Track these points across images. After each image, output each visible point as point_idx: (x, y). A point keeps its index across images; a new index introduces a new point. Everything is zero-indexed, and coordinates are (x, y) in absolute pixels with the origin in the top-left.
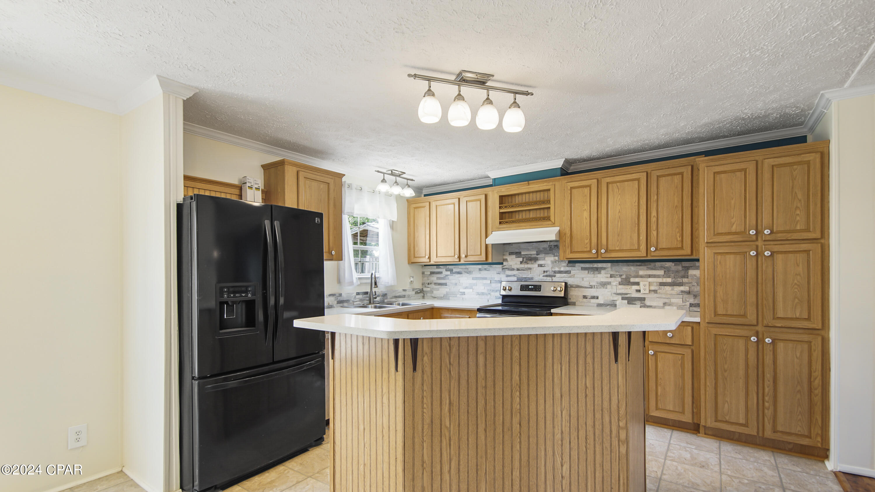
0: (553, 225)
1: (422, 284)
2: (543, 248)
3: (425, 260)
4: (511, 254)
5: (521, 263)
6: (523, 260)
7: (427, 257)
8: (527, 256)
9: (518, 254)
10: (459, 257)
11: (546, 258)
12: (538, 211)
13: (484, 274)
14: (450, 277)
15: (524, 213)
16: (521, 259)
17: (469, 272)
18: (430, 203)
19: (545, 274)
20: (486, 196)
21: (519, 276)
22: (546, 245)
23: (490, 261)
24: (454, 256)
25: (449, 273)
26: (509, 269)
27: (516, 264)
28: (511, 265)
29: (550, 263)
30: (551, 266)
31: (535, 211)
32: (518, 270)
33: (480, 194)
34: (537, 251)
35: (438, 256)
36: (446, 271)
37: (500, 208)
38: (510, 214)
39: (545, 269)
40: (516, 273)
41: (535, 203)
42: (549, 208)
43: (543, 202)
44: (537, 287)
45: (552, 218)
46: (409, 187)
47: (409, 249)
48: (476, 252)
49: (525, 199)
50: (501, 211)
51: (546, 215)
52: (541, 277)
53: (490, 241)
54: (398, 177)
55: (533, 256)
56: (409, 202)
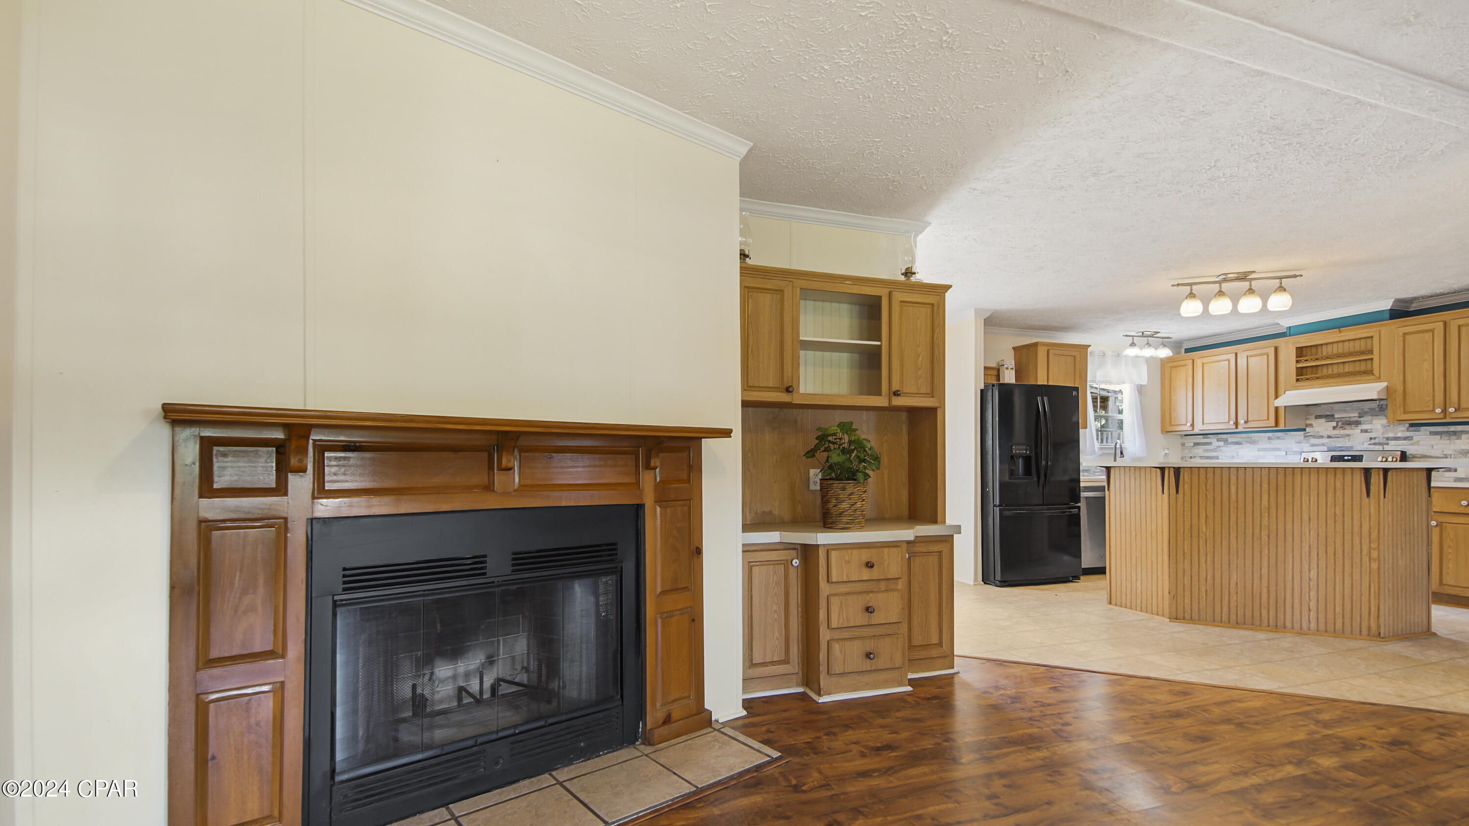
0: (1378, 380)
1: (1182, 459)
2: (1369, 409)
3: (1188, 427)
4: (1318, 417)
5: (1334, 428)
6: (1337, 425)
7: (1189, 424)
8: (1343, 420)
9: (1330, 417)
10: (1236, 424)
11: (1374, 422)
12: (1357, 364)
13: (1276, 443)
14: (1224, 449)
15: (1335, 367)
16: (1334, 424)
17: (1253, 442)
18: (1193, 361)
19: (1373, 441)
20: (1276, 349)
21: (1330, 446)
22: (1373, 405)
23: (1281, 427)
24: (1229, 422)
25: (1222, 443)
26: (1314, 437)
27: (1326, 430)
28: (1318, 432)
29: (1379, 427)
30: (1381, 431)
31: (1351, 364)
32: (1329, 437)
33: (1268, 347)
34: (1359, 413)
35: (1205, 422)
36: (1217, 441)
37: (1297, 362)
38: (1315, 369)
39: (1372, 435)
40: (1325, 441)
41: (1351, 354)
42: (1372, 359)
43: (1362, 353)
44: (1357, 458)
45: (1376, 372)
46: (1165, 346)
47: (1163, 416)
48: (1261, 416)
49: (1336, 349)
50: (1299, 365)
51: (1369, 367)
52: (1366, 446)
53: (1281, 402)
54: (1150, 338)
55: (1352, 419)
56: (1164, 362)
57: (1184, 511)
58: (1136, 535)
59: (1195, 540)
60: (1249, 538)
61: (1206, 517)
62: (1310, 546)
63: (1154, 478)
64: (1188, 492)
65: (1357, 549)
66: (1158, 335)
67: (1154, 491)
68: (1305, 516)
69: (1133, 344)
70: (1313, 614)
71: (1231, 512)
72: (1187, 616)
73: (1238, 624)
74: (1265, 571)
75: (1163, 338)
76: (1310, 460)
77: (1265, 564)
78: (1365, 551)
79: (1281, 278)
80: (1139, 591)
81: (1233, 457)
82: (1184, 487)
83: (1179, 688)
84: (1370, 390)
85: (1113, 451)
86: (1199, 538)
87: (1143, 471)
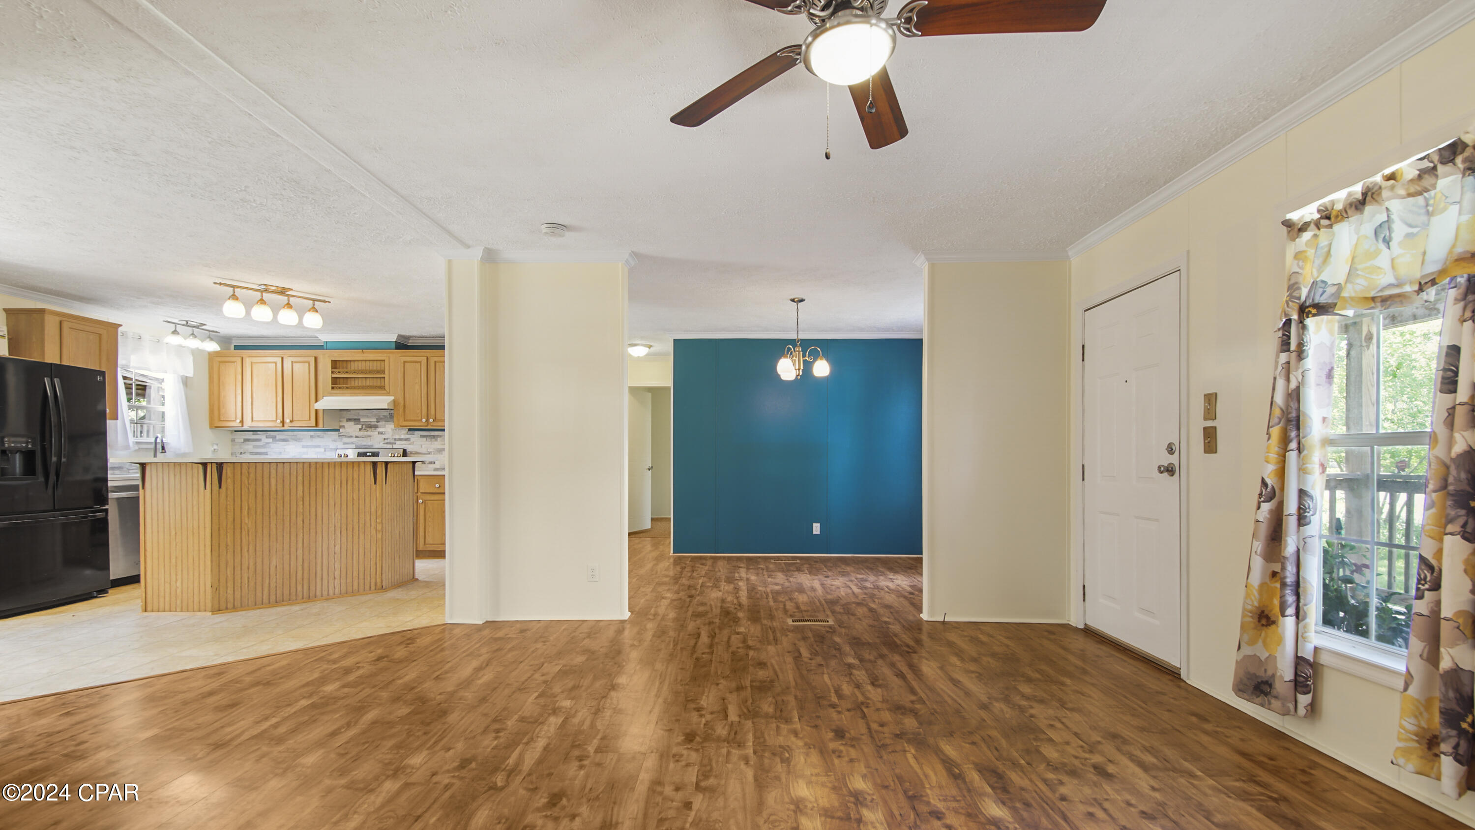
0: (388, 395)
1: (228, 454)
2: (383, 416)
3: (237, 424)
4: (349, 420)
5: (360, 430)
6: (362, 427)
7: (238, 421)
8: (366, 423)
9: (357, 421)
10: (283, 422)
11: (386, 426)
12: (375, 380)
13: (317, 441)
14: (273, 445)
15: (360, 380)
16: (360, 426)
17: (297, 440)
18: (242, 358)
19: (386, 441)
20: (316, 359)
21: (357, 444)
22: (386, 413)
23: (321, 427)
24: (276, 421)
25: (270, 440)
26: (346, 436)
27: (354, 431)
28: (349, 432)
29: (389, 430)
30: (391, 433)
31: (371, 379)
32: (357, 437)
33: (309, 356)
34: (376, 419)
35: (254, 419)
36: (266, 437)
37: (332, 372)
38: (345, 380)
39: (385, 436)
40: (354, 440)
41: (371, 372)
42: (385, 378)
43: (378, 372)
44: (375, 454)
45: (387, 388)
46: (212, 339)
47: (211, 411)
48: (304, 417)
49: (361, 366)
50: (335, 376)
51: (383, 384)
52: (381, 445)
53: (321, 405)
54: (196, 329)
55: (372, 424)
56: (212, 356)
57: (227, 505)
58: (176, 533)
59: (238, 531)
60: (287, 524)
61: (249, 509)
62: (335, 526)
63: (196, 475)
64: (231, 487)
65: (368, 525)
66: (204, 327)
67: (195, 487)
68: (332, 502)
69: (175, 332)
70: (337, 581)
71: (272, 503)
72: (230, 606)
73: (278, 603)
74: (300, 552)
75: (209, 331)
76: (342, 455)
77: (300, 545)
78: (373, 526)
79: (314, 300)
80: (179, 591)
81: (280, 453)
82: (226, 481)
84: (382, 401)
85: (153, 446)
86: (241, 529)
87: (183, 468)
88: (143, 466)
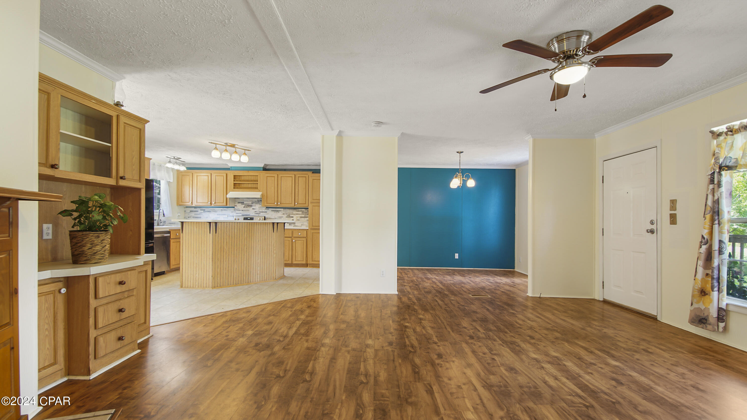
0: (259, 191)
1: (184, 218)
3: (190, 204)
4: (239, 203)
5: (244, 207)
7: (190, 202)
8: (247, 204)
9: (242, 203)
10: (211, 203)
11: (256, 206)
12: (253, 184)
13: (224, 212)
14: (203, 214)
15: (245, 185)
16: (244, 206)
17: (215, 211)
18: (193, 173)
19: (256, 213)
20: (227, 174)
21: (243, 214)
22: (256, 200)
23: (228, 206)
24: (208, 202)
25: (202, 211)
26: (237, 210)
27: (241, 208)
28: (239, 208)
29: (258, 208)
31: (251, 184)
32: (242, 211)
33: (224, 173)
34: (252, 202)
35: (198, 202)
36: (201, 210)
37: (234, 181)
38: (239, 184)
40: (241, 212)
41: (251, 181)
42: (258, 183)
43: (255, 181)
45: (259, 188)
46: (183, 165)
47: (178, 198)
48: (221, 201)
49: (246, 178)
50: (235, 182)
51: (256, 187)
52: (254, 214)
53: (228, 196)
54: (177, 160)
55: (250, 204)
56: (179, 172)
57: (218, 241)
58: (196, 253)
59: (222, 253)
61: (226, 243)
62: (258, 251)
63: (206, 227)
64: (220, 233)
66: (180, 160)
67: (206, 232)
68: (257, 240)
69: (170, 162)
70: (259, 275)
72: (219, 285)
73: (236, 285)
75: (183, 161)
76: (237, 219)
77: (245, 259)
78: (272, 251)
79: (245, 150)
80: (197, 278)
82: (218, 230)
83: (245, 310)
84: (257, 195)
86: (224, 251)
87: (200, 224)
88: (182, 223)
